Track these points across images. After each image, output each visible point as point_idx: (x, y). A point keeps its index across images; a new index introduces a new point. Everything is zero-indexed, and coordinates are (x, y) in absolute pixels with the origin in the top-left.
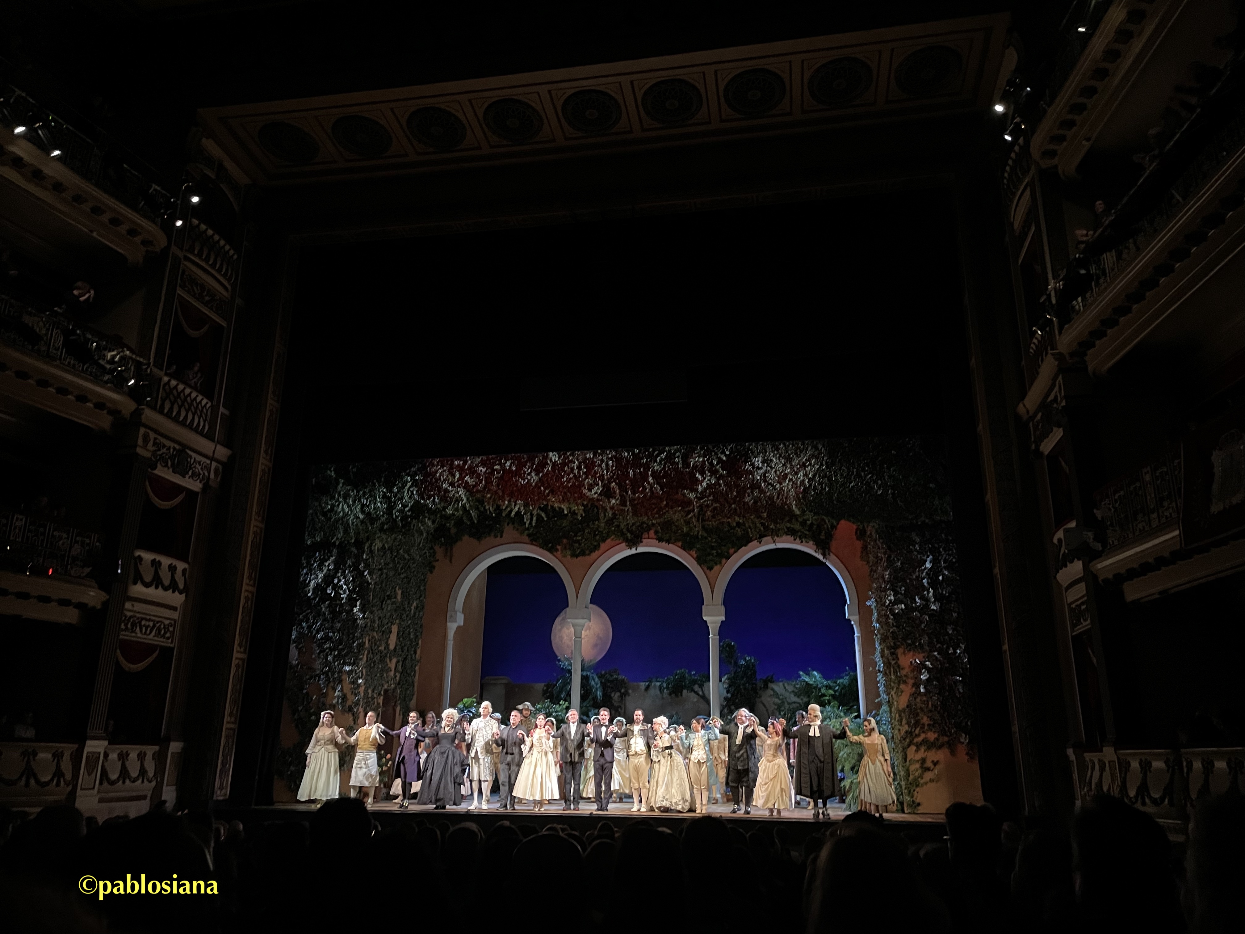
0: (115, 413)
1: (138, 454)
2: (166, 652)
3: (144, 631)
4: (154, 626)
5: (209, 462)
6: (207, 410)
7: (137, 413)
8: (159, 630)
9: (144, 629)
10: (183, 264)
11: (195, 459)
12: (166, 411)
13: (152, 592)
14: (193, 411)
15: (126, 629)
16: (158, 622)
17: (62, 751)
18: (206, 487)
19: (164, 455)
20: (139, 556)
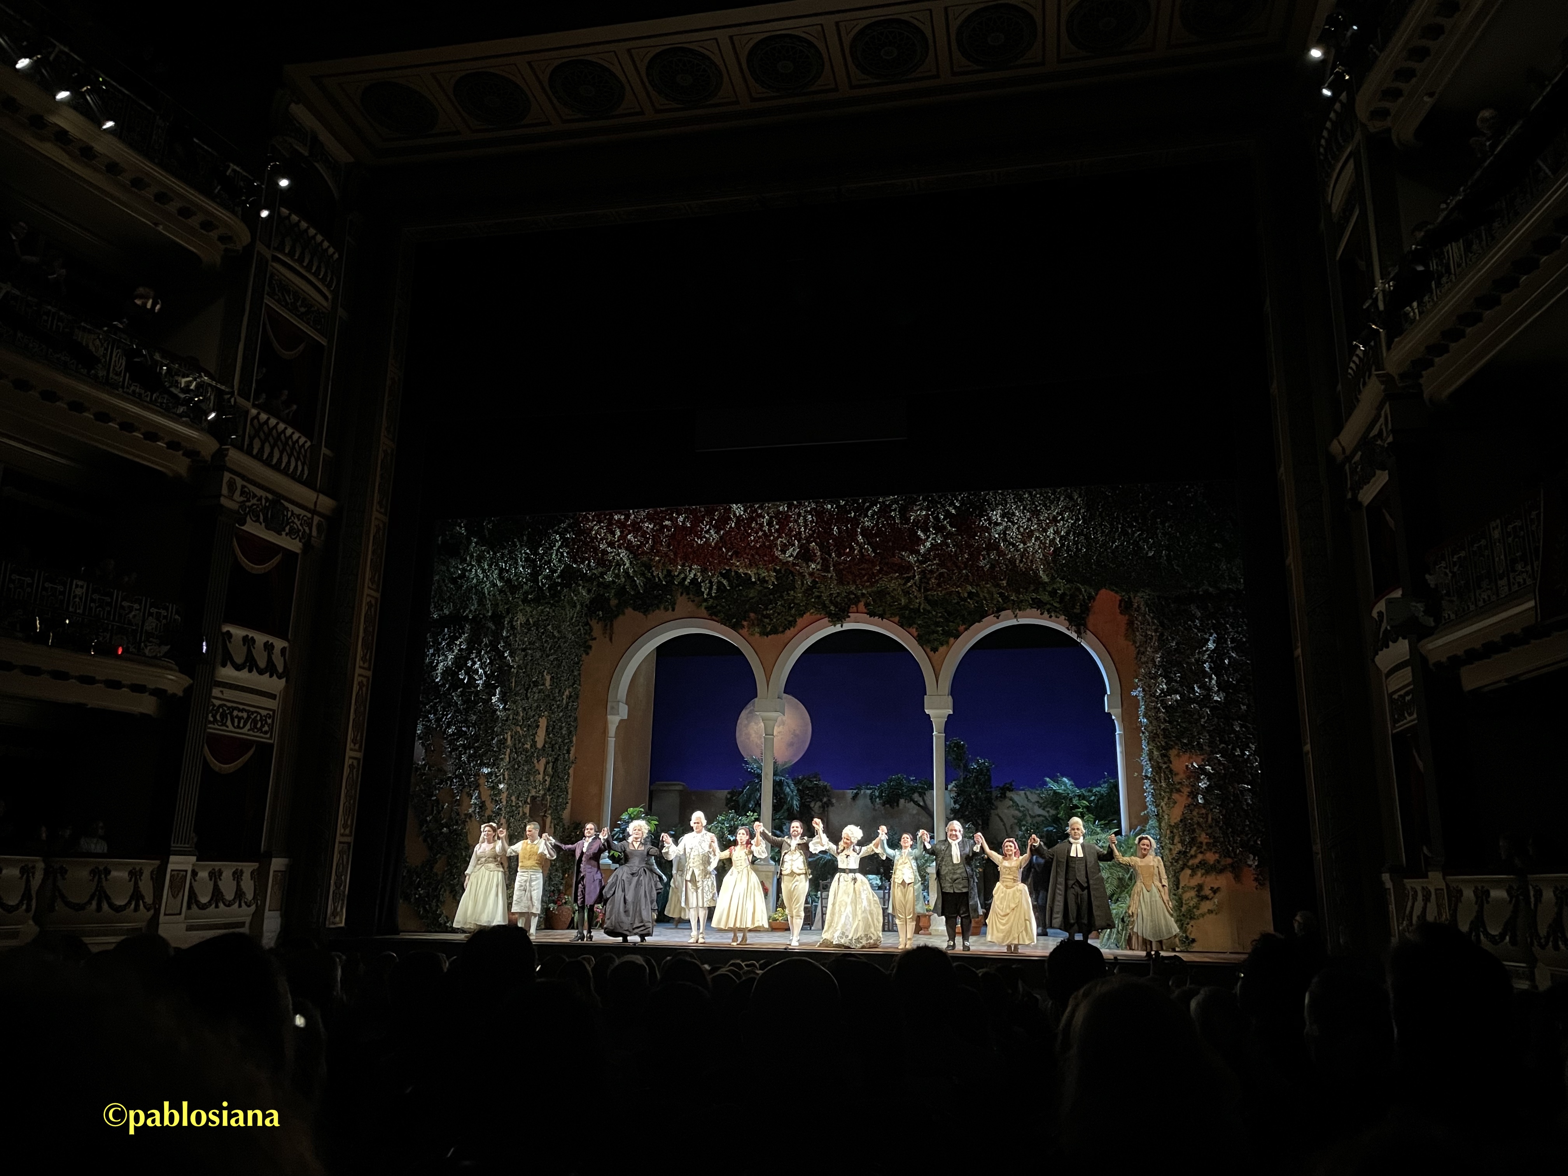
0: (192, 454)
1: (222, 506)
2: (264, 749)
3: (236, 724)
4: (249, 717)
5: (309, 515)
6: (306, 451)
7: (220, 454)
8: (255, 722)
9: (236, 720)
10: (272, 266)
11: (292, 512)
12: (255, 452)
13: (244, 677)
14: (289, 451)
15: (215, 721)
16: (253, 713)
17: (141, 869)
18: (307, 546)
19: (255, 507)
20: (228, 631)
